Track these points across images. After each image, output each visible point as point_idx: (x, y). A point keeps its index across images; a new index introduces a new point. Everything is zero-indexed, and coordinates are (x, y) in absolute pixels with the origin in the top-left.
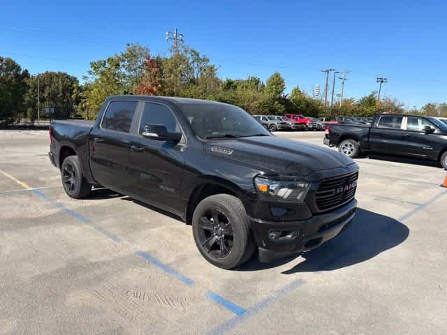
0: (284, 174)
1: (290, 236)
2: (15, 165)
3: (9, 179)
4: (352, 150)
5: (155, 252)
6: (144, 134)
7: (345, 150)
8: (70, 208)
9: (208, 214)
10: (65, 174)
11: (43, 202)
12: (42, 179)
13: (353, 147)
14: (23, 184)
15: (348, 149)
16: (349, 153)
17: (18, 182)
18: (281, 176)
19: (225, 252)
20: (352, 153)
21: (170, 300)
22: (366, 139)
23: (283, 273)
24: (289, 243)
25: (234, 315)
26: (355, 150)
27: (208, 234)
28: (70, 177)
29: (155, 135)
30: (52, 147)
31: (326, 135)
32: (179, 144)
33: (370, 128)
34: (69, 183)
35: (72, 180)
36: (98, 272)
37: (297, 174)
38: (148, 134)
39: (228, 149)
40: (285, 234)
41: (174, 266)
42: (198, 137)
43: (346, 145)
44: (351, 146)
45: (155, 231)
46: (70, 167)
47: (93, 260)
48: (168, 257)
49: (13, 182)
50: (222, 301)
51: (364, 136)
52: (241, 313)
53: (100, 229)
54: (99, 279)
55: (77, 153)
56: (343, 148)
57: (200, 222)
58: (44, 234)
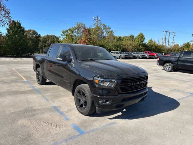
0: (105, 76)
1: (108, 103)
2: (25, 71)
3: (20, 76)
4: (170, 68)
5: (60, 107)
6: (57, 59)
7: (166, 68)
8: (36, 88)
9: (79, 92)
10: (37, 75)
11: (28, 85)
12: (32, 77)
13: (170, 67)
14: (24, 78)
15: (168, 67)
16: (168, 69)
17: (23, 78)
18: (104, 76)
19: (84, 108)
20: (170, 69)
21: (56, 125)
22: (176, 63)
23: (109, 119)
24: (107, 105)
25: (78, 133)
26: (171, 67)
27: (79, 100)
28: (39, 76)
29: (61, 59)
30: (34, 64)
31: (158, 61)
32: (71, 63)
33: (178, 58)
34: (38, 78)
35: (39, 77)
36: (34, 113)
37: (111, 76)
38: (59, 59)
39: (87, 65)
40: (106, 101)
41: (64, 113)
42: (78, 60)
43: (167, 65)
44: (169, 66)
45: (65, 98)
46: (39, 72)
47: (35, 108)
48: (64, 109)
49: (21, 78)
50: (76, 128)
51: (176, 61)
52: (82, 133)
53: (43, 96)
54: (33, 115)
55: (40, 66)
56: (166, 67)
57: (76, 95)
58: (22, 97)
